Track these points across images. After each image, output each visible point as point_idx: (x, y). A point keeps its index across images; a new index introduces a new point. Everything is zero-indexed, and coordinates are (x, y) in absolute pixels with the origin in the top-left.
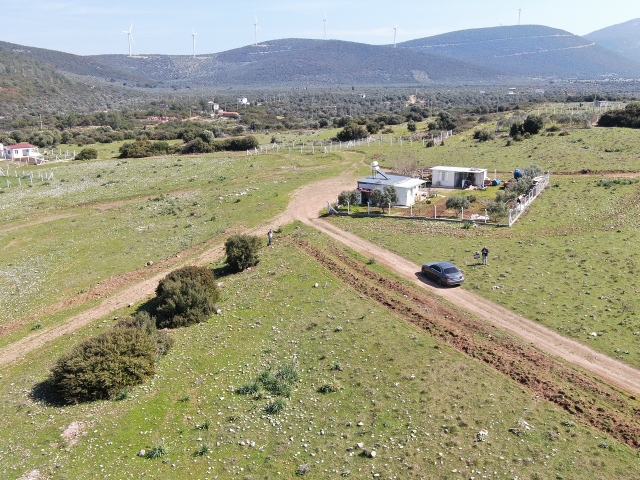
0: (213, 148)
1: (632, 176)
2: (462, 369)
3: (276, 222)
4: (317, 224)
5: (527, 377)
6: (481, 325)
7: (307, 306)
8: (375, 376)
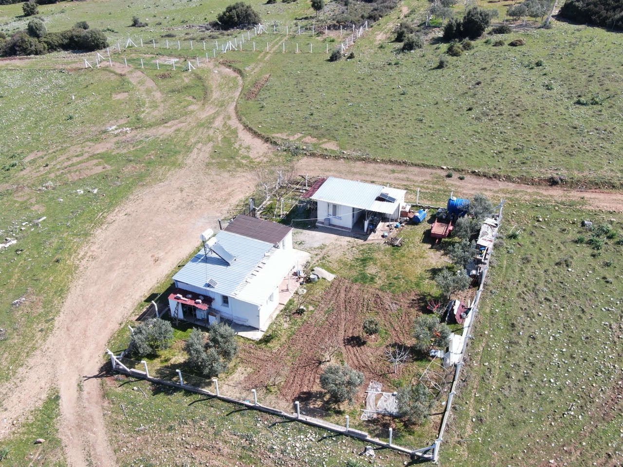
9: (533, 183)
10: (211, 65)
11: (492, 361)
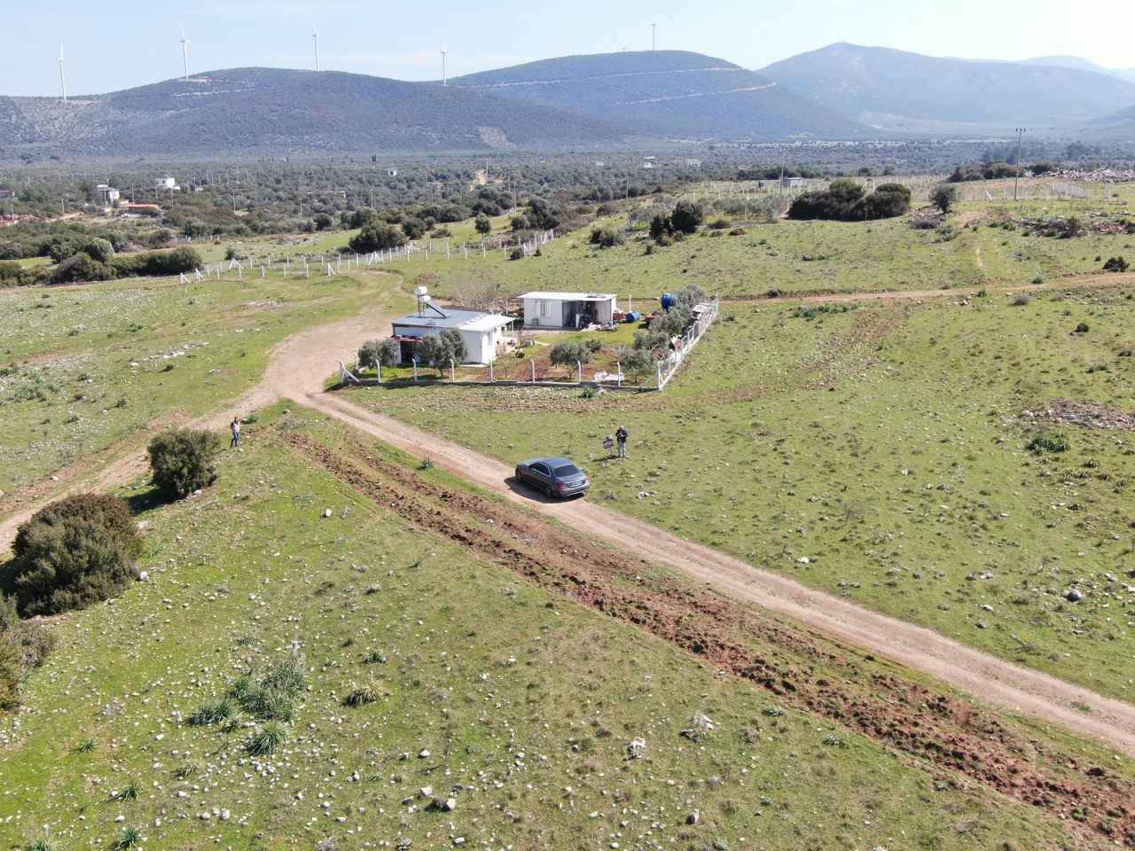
0: (113, 273)
1: (846, 299)
2: (596, 639)
3: (245, 404)
4: (322, 403)
5: (703, 642)
6: (623, 560)
7: (313, 552)
8: (445, 665)
9: (752, 298)
10: (356, 271)
11: (709, 361)
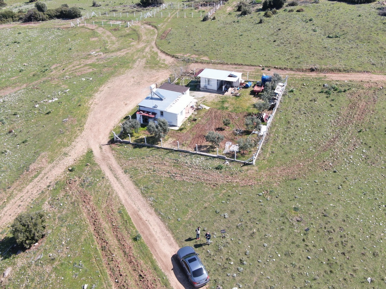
0: (47, 17)
1: (346, 79)
3: (73, 153)
4: (104, 158)
9: (303, 71)
10: (139, 24)
11: (279, 134)
